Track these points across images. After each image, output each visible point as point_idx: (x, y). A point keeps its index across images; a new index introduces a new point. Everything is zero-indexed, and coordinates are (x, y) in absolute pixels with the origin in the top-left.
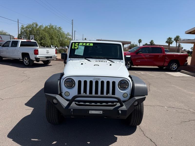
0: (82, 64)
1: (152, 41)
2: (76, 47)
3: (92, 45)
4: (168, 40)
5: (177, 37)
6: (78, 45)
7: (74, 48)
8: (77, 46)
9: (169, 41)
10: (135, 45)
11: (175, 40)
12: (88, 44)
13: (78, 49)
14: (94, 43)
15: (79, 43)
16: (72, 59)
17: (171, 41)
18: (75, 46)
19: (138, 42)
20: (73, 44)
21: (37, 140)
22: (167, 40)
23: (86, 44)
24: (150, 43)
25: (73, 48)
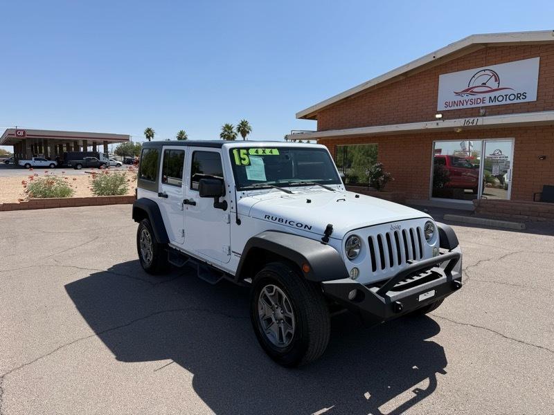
0: (309, 201)
1: (182, 133)
2: (244, 159)
3: (276, 152)
4: (226, 131)
5: (242, 123)
6: (248, 154)
7: (242, 164)
8: (246, 157)
9: (228, 134)
10: (135, 144)
11: (239, 130)
12: (268, 152)
13: (250, 164)
14: (279, 148)
15: (247, 149)
16: (245, 192)
17: (232, 132)
18: (241, 159)
19: (145, 136)
20: (235, 152)
21: (325, 410)
22: (222, 131)
23: (264, 152)
24: (179, 138)
25: (237, 162)
